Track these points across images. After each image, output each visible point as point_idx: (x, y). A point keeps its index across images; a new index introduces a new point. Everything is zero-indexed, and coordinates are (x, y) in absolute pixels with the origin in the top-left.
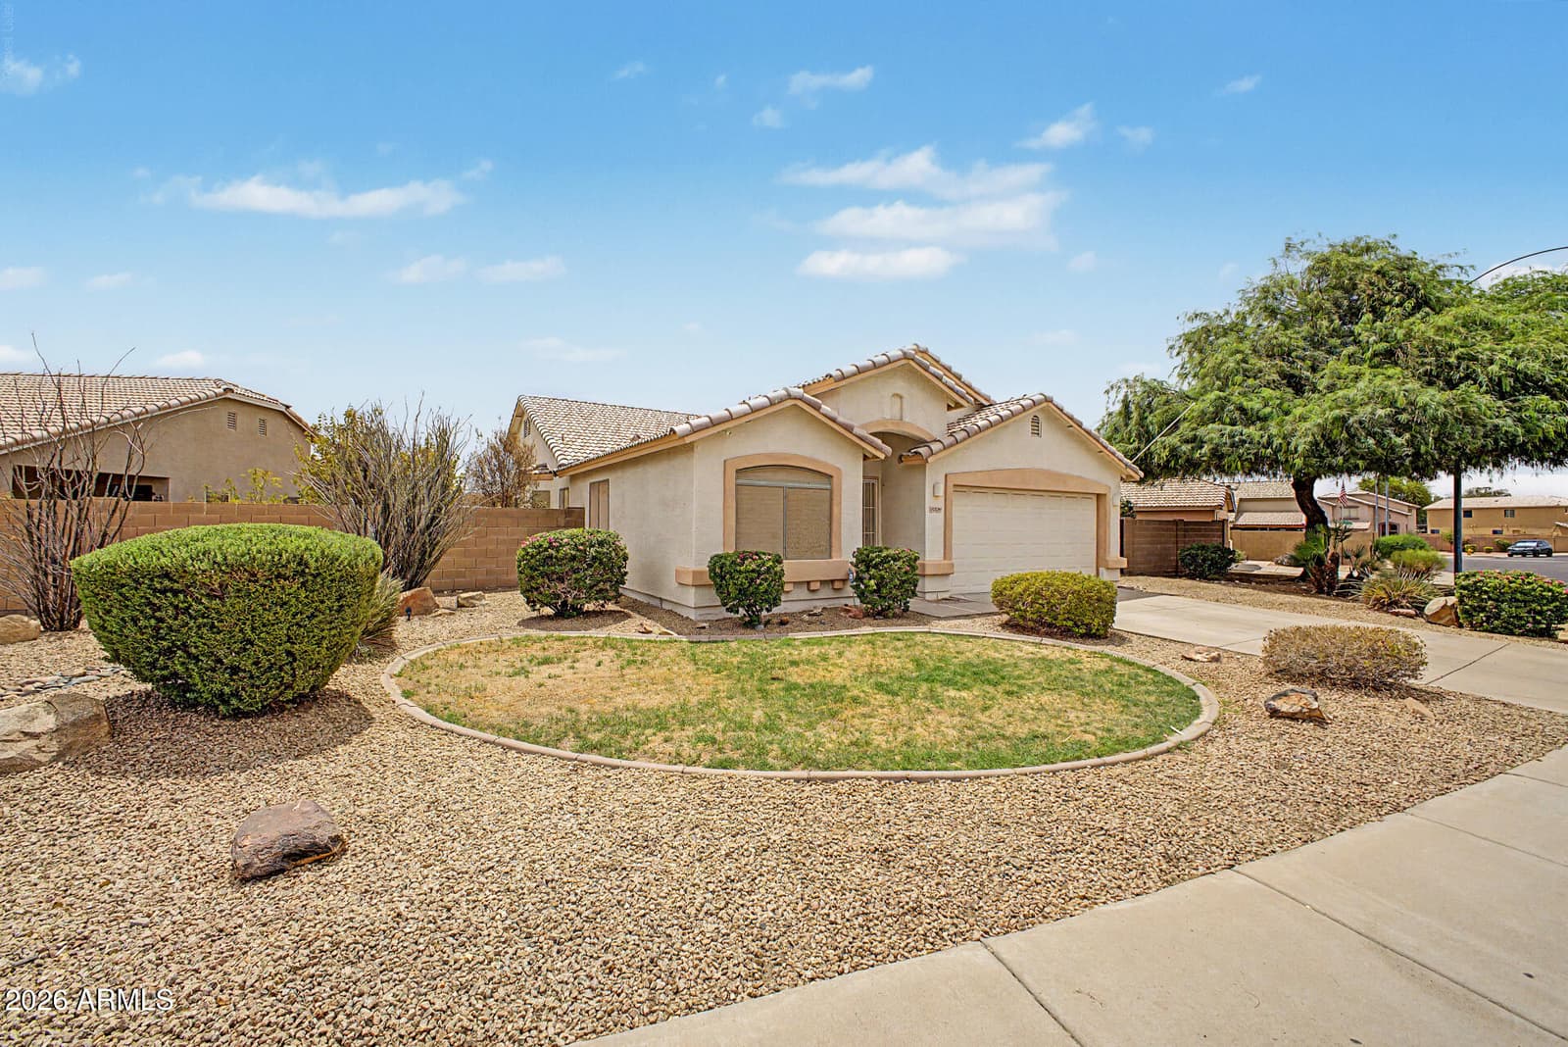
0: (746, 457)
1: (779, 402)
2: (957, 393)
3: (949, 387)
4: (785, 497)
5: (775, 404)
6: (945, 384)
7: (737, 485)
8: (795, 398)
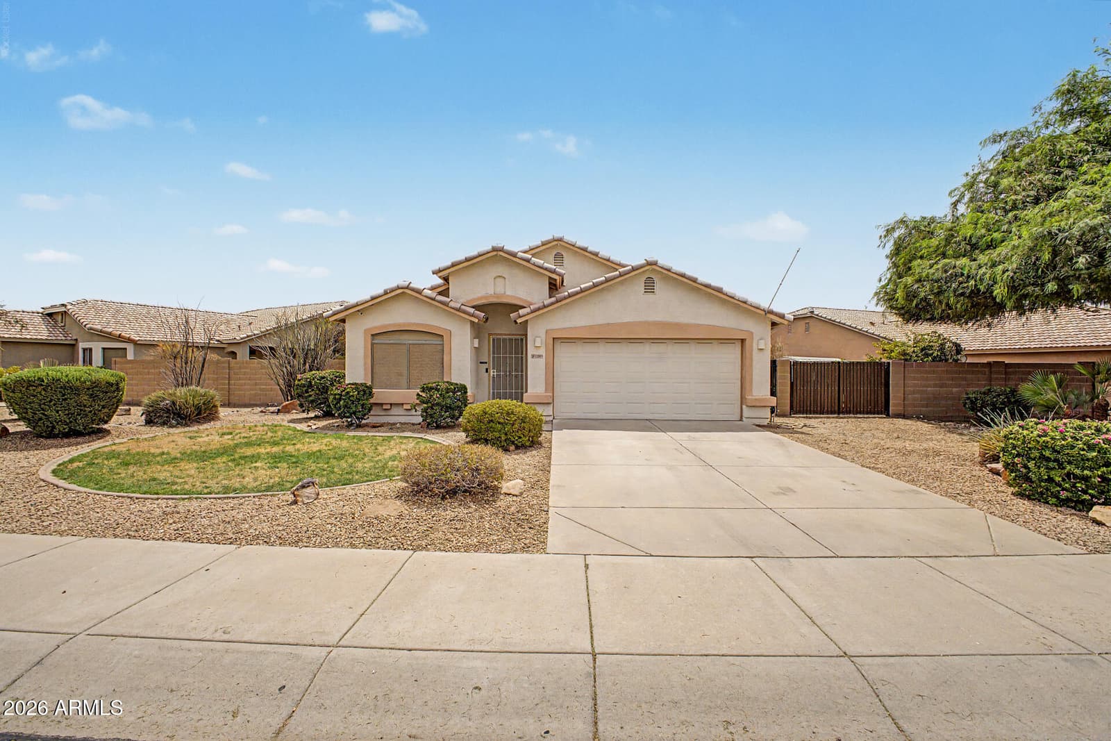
0: (376, 328)
1: (390, 292)
2: (546, 269)
3: (539, 267)
4: (409, 351)
5: (388, 293)
6: (534, 264)
7: (372, 344)
8: (402, 288)
